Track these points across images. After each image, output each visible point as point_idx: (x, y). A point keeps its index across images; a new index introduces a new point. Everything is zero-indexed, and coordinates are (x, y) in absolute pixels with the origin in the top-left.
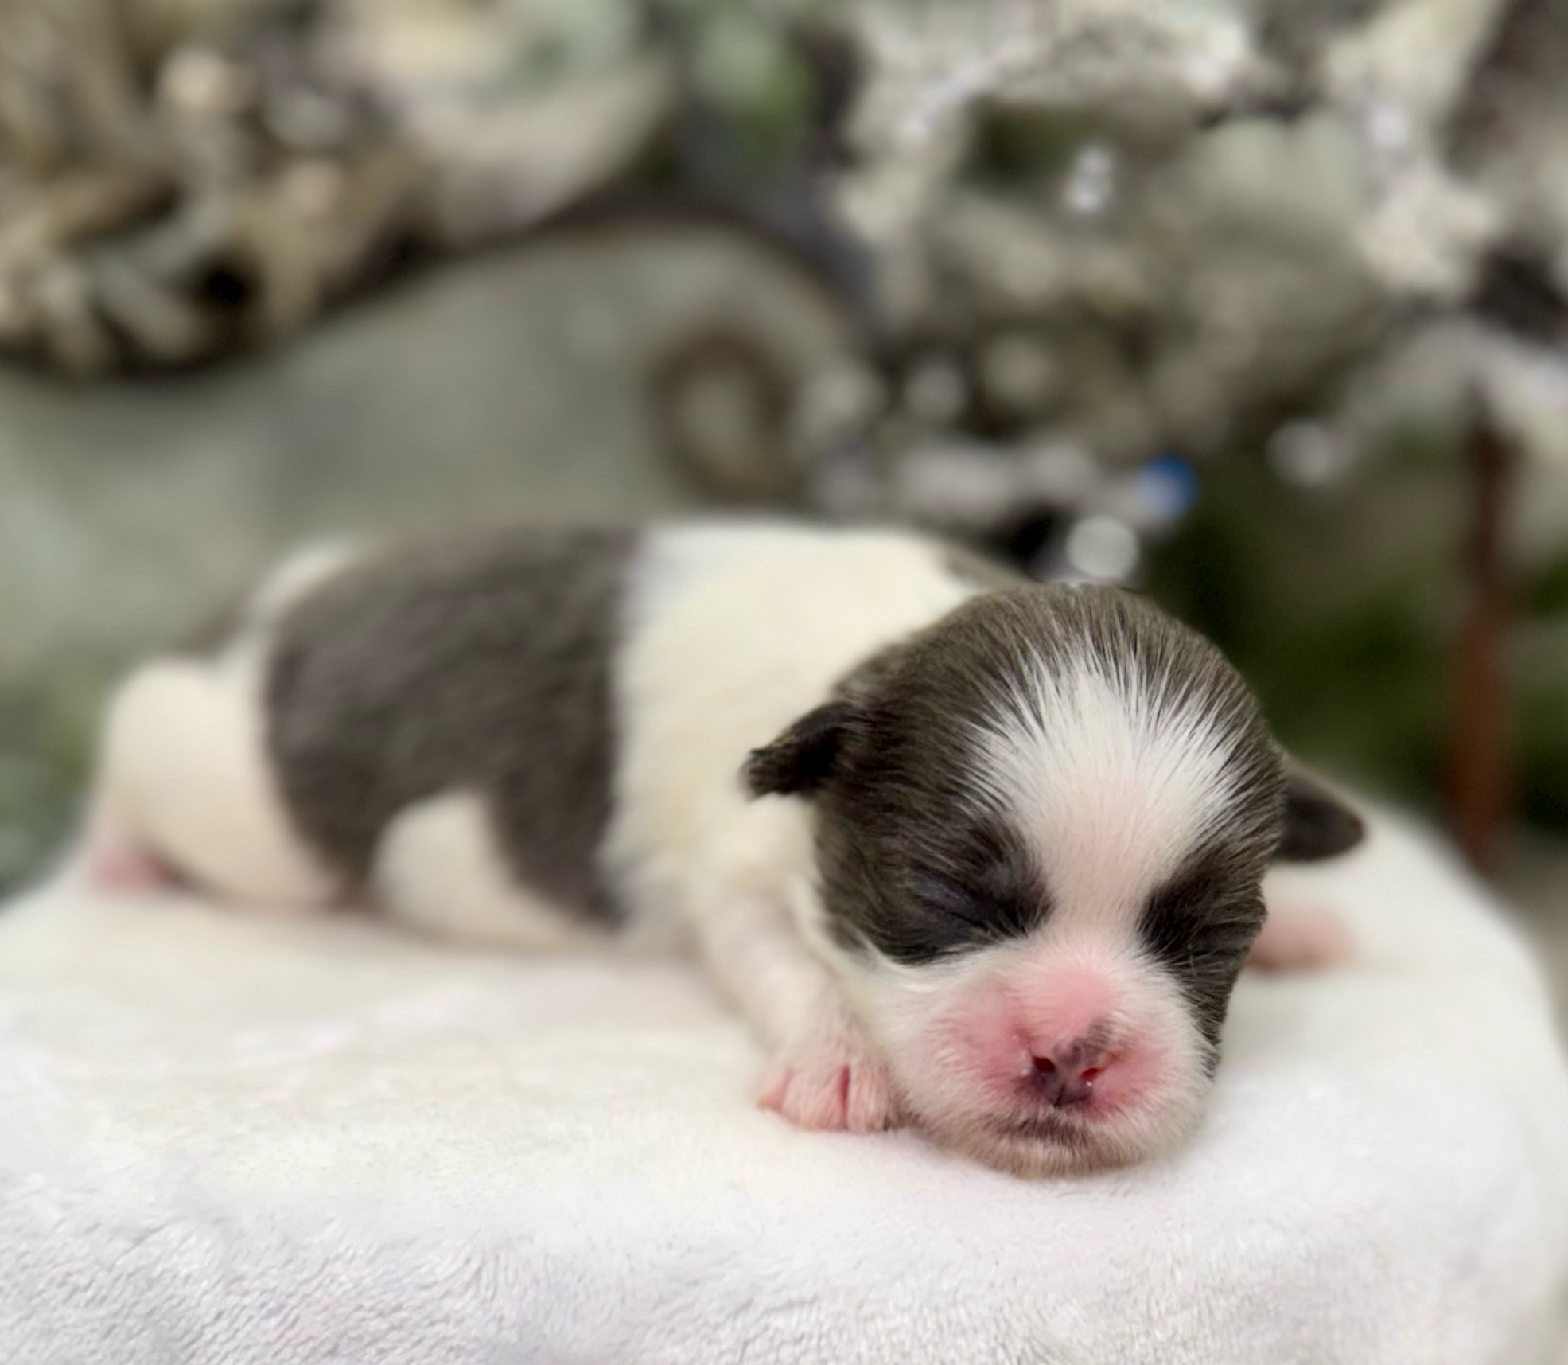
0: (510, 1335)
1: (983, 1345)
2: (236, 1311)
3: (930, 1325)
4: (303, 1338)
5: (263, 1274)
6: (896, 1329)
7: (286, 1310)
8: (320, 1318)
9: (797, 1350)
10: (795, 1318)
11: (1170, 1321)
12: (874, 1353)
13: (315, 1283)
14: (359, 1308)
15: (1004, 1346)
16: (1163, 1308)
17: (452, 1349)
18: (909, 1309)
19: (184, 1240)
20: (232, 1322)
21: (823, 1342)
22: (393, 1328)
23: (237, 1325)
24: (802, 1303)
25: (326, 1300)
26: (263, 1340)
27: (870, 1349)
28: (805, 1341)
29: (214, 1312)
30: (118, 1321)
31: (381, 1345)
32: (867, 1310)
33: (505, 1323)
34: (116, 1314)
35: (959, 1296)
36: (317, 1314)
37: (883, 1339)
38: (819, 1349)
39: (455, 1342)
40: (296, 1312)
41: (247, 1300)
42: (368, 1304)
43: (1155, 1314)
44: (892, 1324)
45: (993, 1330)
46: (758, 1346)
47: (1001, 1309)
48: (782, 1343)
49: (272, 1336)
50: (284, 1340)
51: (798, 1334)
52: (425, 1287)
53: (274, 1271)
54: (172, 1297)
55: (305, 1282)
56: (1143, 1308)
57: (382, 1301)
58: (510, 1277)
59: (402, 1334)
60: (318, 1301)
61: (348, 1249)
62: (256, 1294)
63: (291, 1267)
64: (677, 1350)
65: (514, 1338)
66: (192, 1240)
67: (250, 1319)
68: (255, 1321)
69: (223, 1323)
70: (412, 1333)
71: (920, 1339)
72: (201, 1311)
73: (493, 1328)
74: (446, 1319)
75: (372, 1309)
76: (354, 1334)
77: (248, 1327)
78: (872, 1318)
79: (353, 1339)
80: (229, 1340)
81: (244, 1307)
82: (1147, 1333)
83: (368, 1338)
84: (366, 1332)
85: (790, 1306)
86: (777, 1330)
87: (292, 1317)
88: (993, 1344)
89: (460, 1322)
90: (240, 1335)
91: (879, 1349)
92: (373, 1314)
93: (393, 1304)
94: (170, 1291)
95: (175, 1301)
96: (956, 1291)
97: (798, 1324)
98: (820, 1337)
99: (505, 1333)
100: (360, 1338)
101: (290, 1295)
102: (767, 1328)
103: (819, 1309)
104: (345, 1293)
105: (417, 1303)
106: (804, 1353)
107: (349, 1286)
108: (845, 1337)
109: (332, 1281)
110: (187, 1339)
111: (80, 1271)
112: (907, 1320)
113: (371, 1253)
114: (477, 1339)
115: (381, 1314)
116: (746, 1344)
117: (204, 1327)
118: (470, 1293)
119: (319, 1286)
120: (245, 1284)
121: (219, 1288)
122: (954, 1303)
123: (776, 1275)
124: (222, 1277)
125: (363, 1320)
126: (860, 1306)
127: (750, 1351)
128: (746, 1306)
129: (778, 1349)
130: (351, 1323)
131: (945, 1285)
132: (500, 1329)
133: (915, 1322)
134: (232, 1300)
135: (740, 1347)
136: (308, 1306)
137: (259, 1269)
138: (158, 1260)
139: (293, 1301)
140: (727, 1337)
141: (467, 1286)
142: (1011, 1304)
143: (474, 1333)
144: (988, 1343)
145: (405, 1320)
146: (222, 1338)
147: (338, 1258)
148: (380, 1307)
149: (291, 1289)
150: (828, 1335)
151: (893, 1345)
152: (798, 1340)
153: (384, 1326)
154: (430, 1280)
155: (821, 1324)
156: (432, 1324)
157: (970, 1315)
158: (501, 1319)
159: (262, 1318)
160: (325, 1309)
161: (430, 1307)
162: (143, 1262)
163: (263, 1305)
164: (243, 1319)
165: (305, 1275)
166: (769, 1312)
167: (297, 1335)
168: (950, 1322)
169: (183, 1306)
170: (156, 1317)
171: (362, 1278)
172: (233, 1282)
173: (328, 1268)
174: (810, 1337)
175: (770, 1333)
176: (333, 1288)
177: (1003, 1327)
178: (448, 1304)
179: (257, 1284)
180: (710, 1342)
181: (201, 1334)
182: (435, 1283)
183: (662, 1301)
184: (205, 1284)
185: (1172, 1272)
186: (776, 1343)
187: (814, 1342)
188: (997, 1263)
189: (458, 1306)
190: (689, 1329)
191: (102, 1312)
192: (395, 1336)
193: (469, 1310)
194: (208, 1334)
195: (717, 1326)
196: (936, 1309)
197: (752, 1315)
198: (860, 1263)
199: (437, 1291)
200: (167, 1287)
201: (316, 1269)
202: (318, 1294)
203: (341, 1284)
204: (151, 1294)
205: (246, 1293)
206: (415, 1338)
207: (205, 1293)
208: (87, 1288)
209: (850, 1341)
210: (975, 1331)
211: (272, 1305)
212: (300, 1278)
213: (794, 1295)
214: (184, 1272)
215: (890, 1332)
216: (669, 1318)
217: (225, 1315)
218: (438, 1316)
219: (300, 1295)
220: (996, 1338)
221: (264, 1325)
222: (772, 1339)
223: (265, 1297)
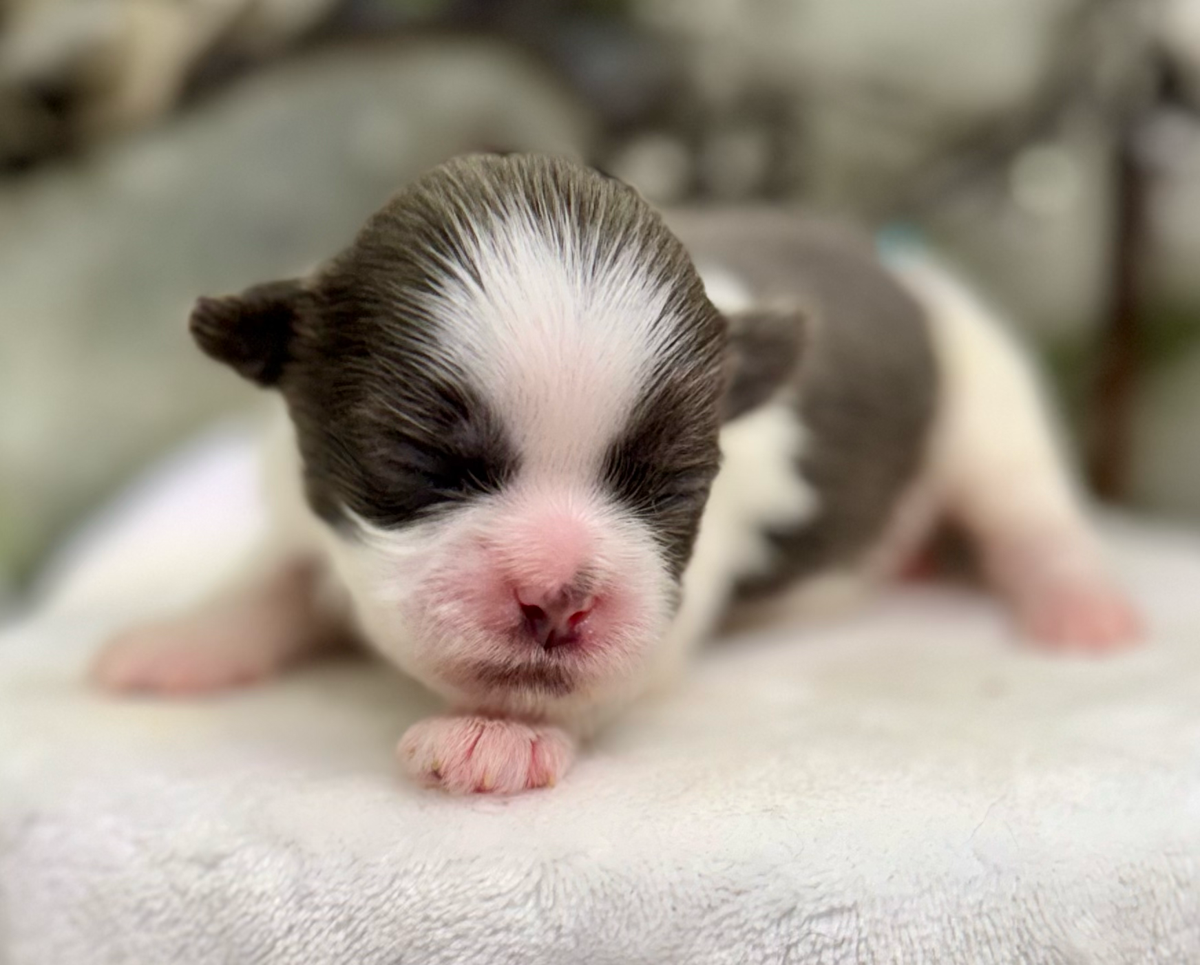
0: (569, 942)
1: (1006, 954)
2: (307, 925)
3: (959, 934)
4: (370, 949)
5: (333, 890)
6: (927, 937)
7: (355, 923)
8: (387, 930)
9: (838, 954)
10: (836, 925)
11: (1175, 938)
12: (908, 958)
13: (383, 897)
14: (426, 918)
15: (1026, 955)
16: (1168, 925)
17: (512, 956)
18: (940, 919)
19: (258, 861)
20: (302, 936)
21: (862, 946)
22: (457, 937)
23: (306, 938)
24: (842, 910)
25: (393, 912)
26: (332, 952)
27: (904, 954)
28: (845, 946)
29: (285, 926)
30: (191, 940)
31: (445, 953)
32: (903, 918)
33: (563, 931)
34: (188, 934)
35: (985, 908)
36: (384, 926)
37: (917, 946)
38: (858, 954)
39: (516, 949)
40: (363, 925)
41: (317, 915)
42: (435, 915)
43: (1160, 930)
44: (924, 933)
45: (1017, 941)
46: (803, 949)
47: (1024, 921)
48: (825, 946)
49: (341, 949)
50: (351, 952)
51: (840, 938)
52: (490, 898)
53: (343, 888)
54: (245, 914)
55: (375, 896)
56: (1150, 926)
57: (448, 911)
58: (569, 887)
59: (466, 943)
60: (386, 915)
61: (416, 865)
62: (326, 909)
63: (361, 882)
64: (724, 954)
65: (572, 945)
66: (266, 862)
67: (320, 932)
68: (325, 934)
69: (295, 937)
70: (476, 942)
71: (949, 947)
72: (275, 925)
73: (551, 935)
74: (508, 928)
75: (439, 919)
76: (419, 943)
77: (318, 940)
78: (906, 926)
79: (417, 948)
80: (298, 952)
81: (314, 921)
82: (1154, 950)
83: (432, 949)
84: (432, 941)
85: (831, 913)
86: (819, 935)
87: (360, 930)
88: (1016, 952)
89: (521, 930)
90: (311, 948)
91: (912, 955)
92: (439, 924)
93: (459, 914)
94: (244, 909)
95: (248, 918)
96: (981, 903)
97: (839, 929)
98: (859, 941)
99: (563, 940)
100: (425, 947)
101: (359, 909)
102: (809, 933)
103: (858, 916)
104: (412, 905)
105: (481, 913)
106: (844, 957)
107: (416, 898)
108: (883, 942)
109: (400, 895)
110: (259, 953)
111: (156, 898)
112: (937, 928)
113: (439, 868)
114: (536, 947)
115: (446, 925)
116: (789, 948)
117: (276, 940)
118: (531, 903)
119: (388, 899)
120: (317, 900)
121: (291, 904)
122: (980, 915)
123: (815, 887)
124: (294, 893)
125: (429, 930)
126: (896, 914)
127: (793, 955)
128: (789, 913)
129: (820, 952)
130: (418, 934)
131: (971, 899)
132: (558, 937)
133: (943, 930)
134: (303, 915)
135: (783, 951)
136: (378, 918)
137: (330, 886)
138: (232, 882)
139: (361, 915)
140: (772, 942)
141: (527, 896)
142: (1032, 915)
143: (534, 940)
144: (1011, 953)
145: (471, 929)
146: (293, 950)
147: (406, 873)
148: (446, 917)
149: (361, 902)
150: (866, 940)
151: (924, 951)
152: (838, 946)
153: (449, 935)
154: (494, 892)
155: (860, 931)
156: (495, 932)
157: (994, 925)
158: (560, 927)
159: (331, 931)
160: (394, 921)
161: (494, 916)
162: (217, 884)
163: (333, 919)
164: (313, 932)
165: (375, 889)
166: (811, 918)
167: (364, 947)
168: (975, 932)
169: (257, 922)
170: (229, 933)
171: (430, 891)
172: (302, 898)
173: (396, 885)
174: (850, 942)
175: (813, 937)
176: (400, 901)
177: (1026, 937)
178: (509, 914)
179: (328, 899)
180: (754, 947)
181: (272, 947)
182: (499, 895)
183: (711, 908)
184: (277, 901)
185: (1176, 895)
186: (818, 947)
187: (854, 946)
188: (1018, 879)
189: (519, 916)
190: (736, 934)
191: (174, 933)
192: (457, 944)
193: (530, 918)
194: (280, 946)
195: (762, 931)
196: (964, 919)
197: (795, 922)
198: (891, 877)
199: (501, 902)
200: (240, 906)
201: (386, 883)
202: (386, 907)
203: (408, 897)
204: (225, 913)
205: (317, 908)
206: (478, 946)
207: (278, 909)
208: (161, 912)
209: (887, 946)
210: (999, 940)
211: (341, 918)
212: (369, 892)
213: (836, 903)
214: (257, 891)
215: (922, 939)
216: (716, 924)
217: (295, 930)
218: (501, 925)
219: (368, 909)
220: (1018, 948)
221: (333, 938)
222: (814, 944)
223: (335, 912)
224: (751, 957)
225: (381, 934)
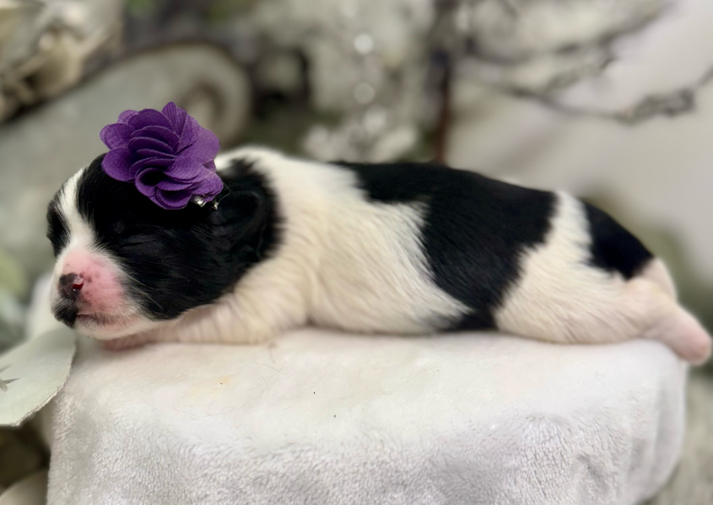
8: (379, 478)
34: (283, 492)
41: (346, 478)
49: (358, 489)
69: (337, 488)
86: (546, 448)
108: (569, 444)
127: (538, 457)
146: (337, 494)
176: (384, 466)
179: (351, 471)
195: (525, 451)
221: (354, 485)
222: (544, 452)
223: (355, 475)
224: (523, 461)
225: (376, 481)
